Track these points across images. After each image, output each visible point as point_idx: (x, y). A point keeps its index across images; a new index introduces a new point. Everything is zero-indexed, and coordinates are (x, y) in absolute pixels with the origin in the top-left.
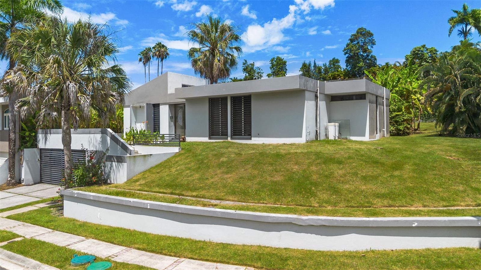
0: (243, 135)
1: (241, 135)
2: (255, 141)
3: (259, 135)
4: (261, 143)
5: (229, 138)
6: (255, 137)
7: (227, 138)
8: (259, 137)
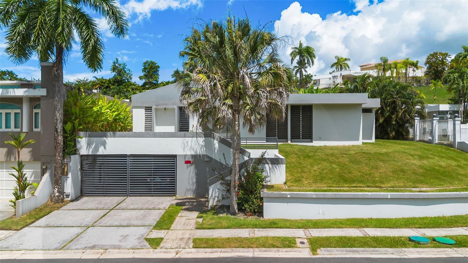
0: (301, 138)
1: (299, 139)
2: (316, 143)
3: (320, 139)
4: (323, 145)
5: (289, 142)
6: (316, 140)
7: (287, 141)
8: (320, 141)
